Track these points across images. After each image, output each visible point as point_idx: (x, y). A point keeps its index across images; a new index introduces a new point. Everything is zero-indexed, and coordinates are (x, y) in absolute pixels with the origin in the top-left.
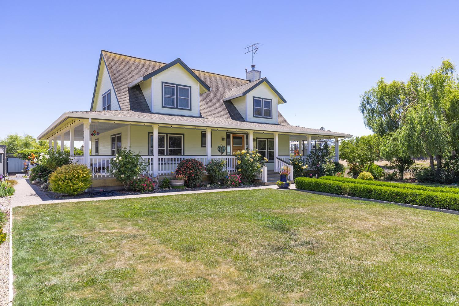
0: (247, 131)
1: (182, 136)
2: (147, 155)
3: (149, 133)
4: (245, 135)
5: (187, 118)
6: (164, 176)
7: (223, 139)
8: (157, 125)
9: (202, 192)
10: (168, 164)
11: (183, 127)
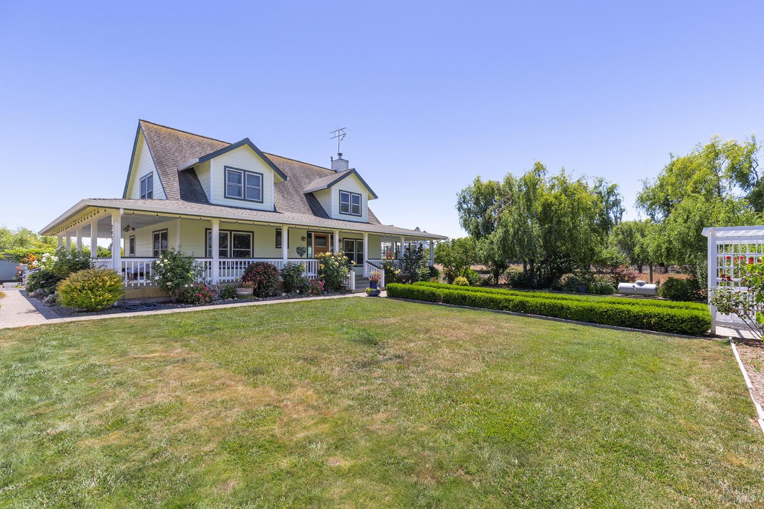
0: (332, 230)
1: (251, 234)
2: (204, 256)
3: (206, 229)
4: (330, 235)
5: (258, 212)
6: (226, 283)
7: (303, 238)
8: (218, 220)
9: (275, 303)
10: (233, 268)
11: (252, 223)
